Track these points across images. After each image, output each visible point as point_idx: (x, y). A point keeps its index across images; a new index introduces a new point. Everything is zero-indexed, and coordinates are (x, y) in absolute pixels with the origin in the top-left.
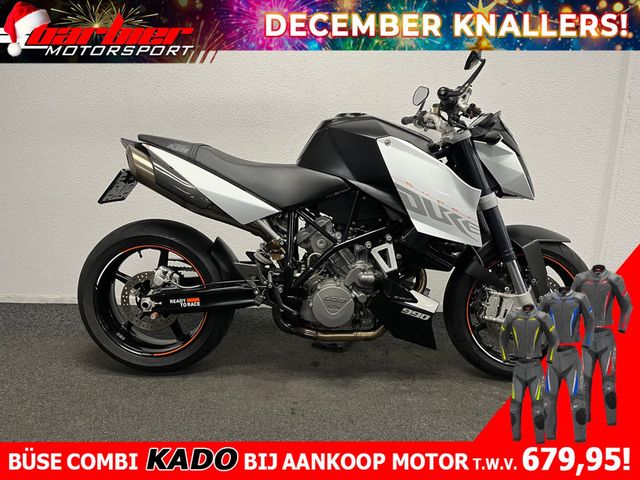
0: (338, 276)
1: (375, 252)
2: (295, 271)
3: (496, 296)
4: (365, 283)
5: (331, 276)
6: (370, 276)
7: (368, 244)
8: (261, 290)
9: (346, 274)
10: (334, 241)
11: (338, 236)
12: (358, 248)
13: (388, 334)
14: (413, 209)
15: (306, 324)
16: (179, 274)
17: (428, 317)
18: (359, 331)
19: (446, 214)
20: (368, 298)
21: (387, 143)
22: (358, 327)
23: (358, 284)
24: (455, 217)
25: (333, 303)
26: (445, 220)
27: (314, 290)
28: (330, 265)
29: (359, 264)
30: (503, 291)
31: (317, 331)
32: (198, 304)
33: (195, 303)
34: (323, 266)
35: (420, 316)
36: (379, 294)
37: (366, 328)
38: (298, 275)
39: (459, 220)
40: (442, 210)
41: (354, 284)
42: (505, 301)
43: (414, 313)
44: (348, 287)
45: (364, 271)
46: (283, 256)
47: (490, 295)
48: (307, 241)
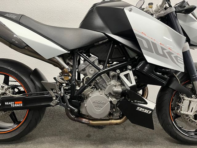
0: (101, 89)
1: (122, 75)
2: (77, 86)
3: (187, 100)
4: (116, 93)
5: (97, 89)
6: (119, 89)
7: (118, 71)
8: (57, 97)
9: (105, 88)
10: (99, 69)
11: (101, 67)
12: (112, 73)
13: (128, 121)
14: (145, 49)
15: (83, 116)
16: (18, 89)
17: (150, 112)
18: (112, 119)
19: (165, 51)
20: (118, 102)
21: (130, 10)
22: (111, 117)
23: (112, 93)
24: (170, 54)
25: (99, 104)
26: (164, 55)
27: (87, 97)
28: (97, 83)
29: (113, 82)
30: (192, 97)
31: (89, 119)
32: (21, 105)
33: (20, 104)
34: (93, 84)
35: (146, 111)
36: (124, 99)
37: (116, 118)
38: (78, 88)
39: (173, 56)
40: (163, 49)
41: (110, 94)
42: (192, 103)
43: (143, 110)
44: (106, 95)
45: (115, 86)
46: (70, 78)
47: (184, 100)
48: (84, 70)
